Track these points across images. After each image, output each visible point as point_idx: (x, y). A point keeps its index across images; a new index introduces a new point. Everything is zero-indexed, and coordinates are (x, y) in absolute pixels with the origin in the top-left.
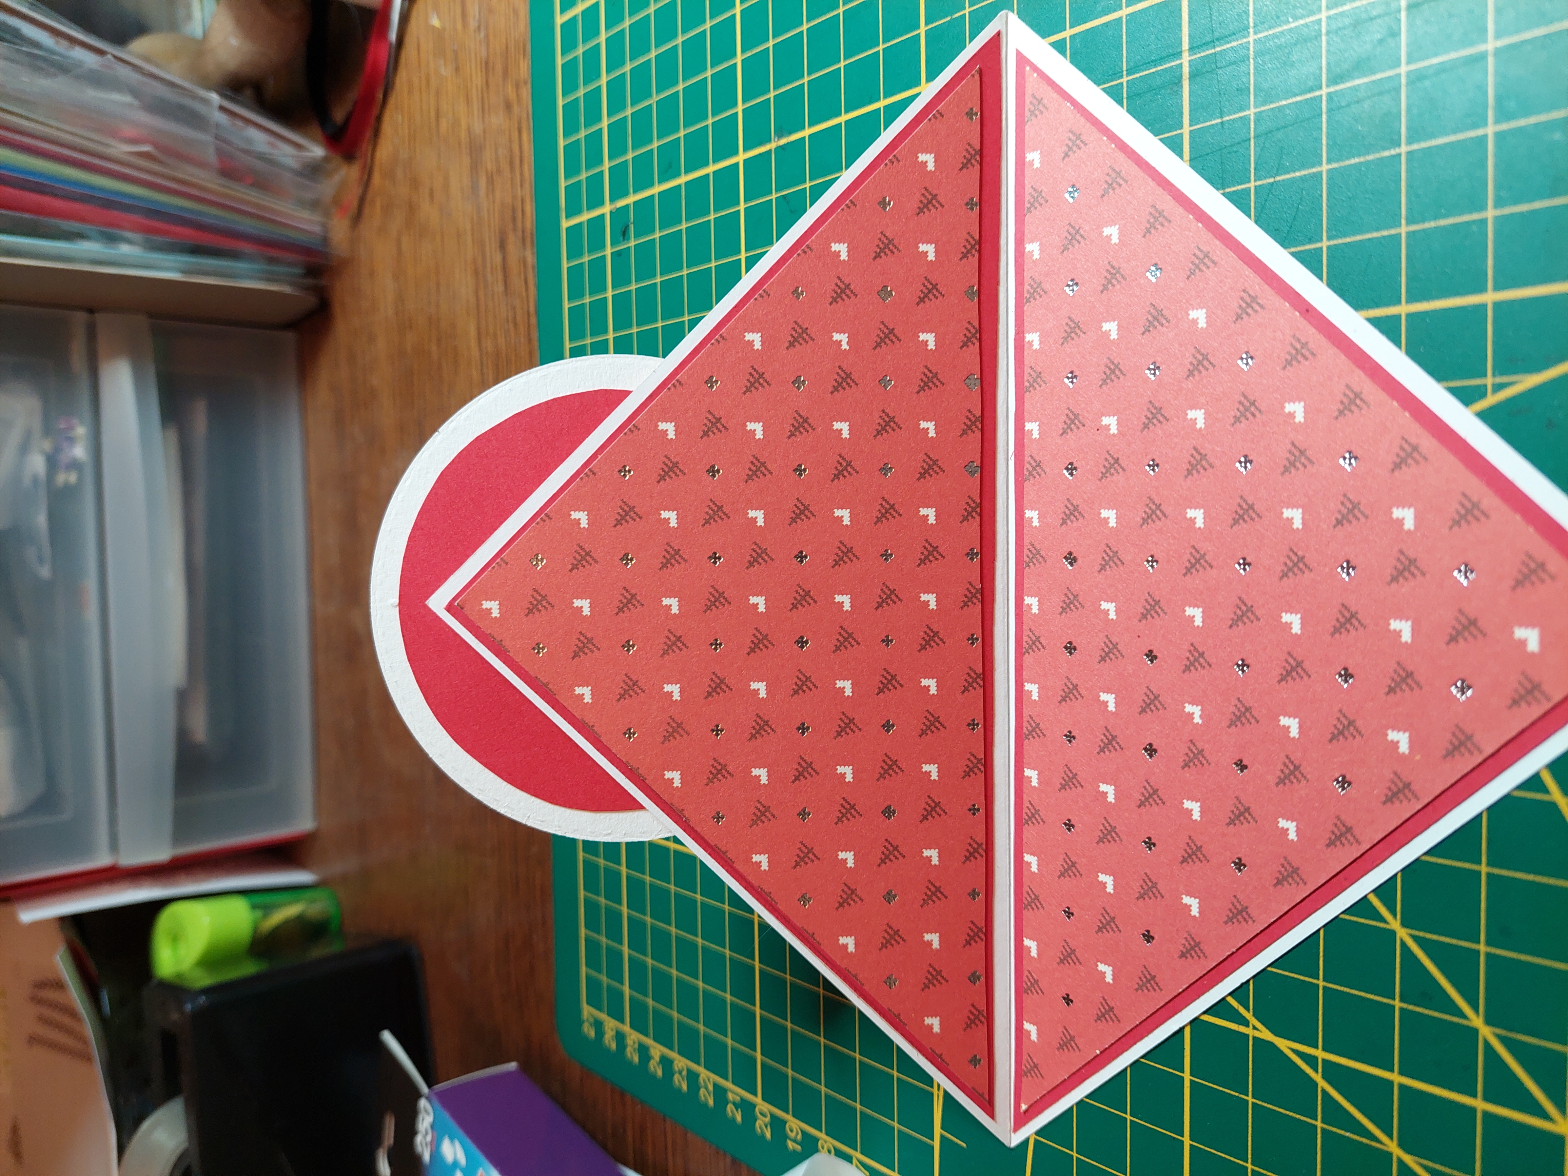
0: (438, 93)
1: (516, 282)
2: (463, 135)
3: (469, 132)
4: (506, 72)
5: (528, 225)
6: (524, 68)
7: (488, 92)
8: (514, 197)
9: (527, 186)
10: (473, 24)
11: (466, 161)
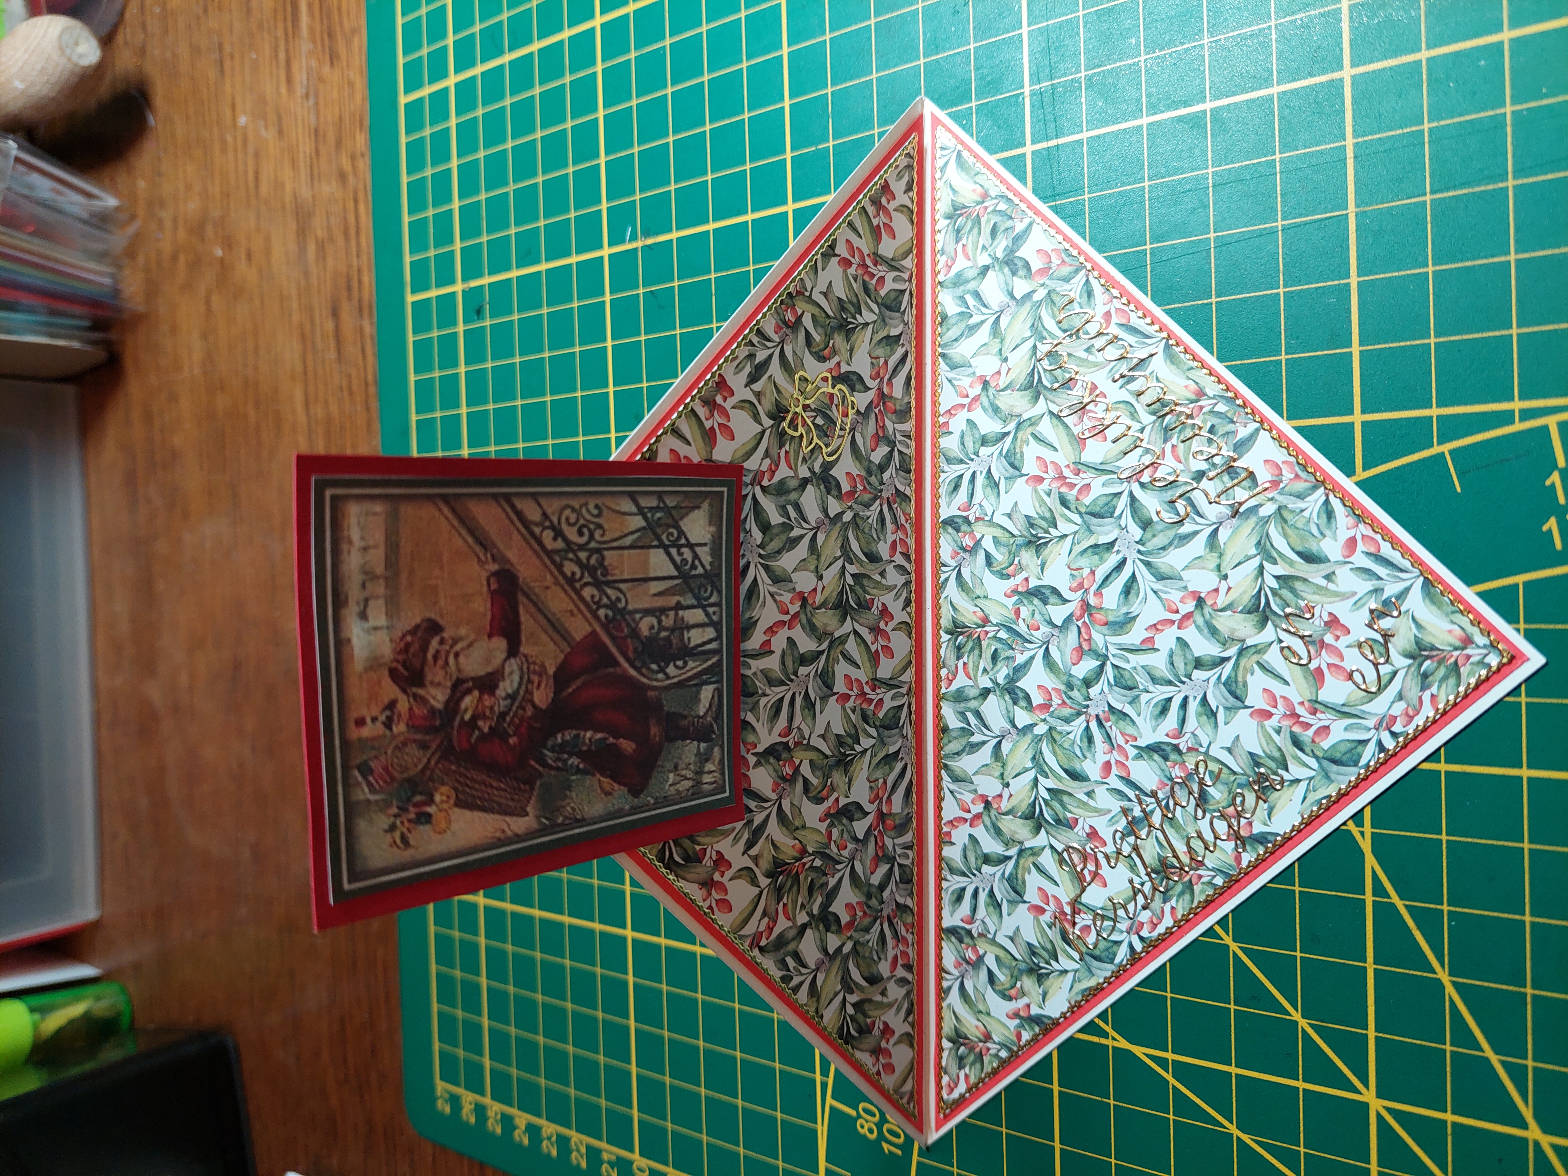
0: (257, 155)
1: (352, 350)
2: (288, 198)
3: (295, 197)
4: (339, 144)
5: (366, 295)
7: (318, 160)
8: (350, 266)
9: (364, 258)
10: (300, 91)
11: (292, 226)
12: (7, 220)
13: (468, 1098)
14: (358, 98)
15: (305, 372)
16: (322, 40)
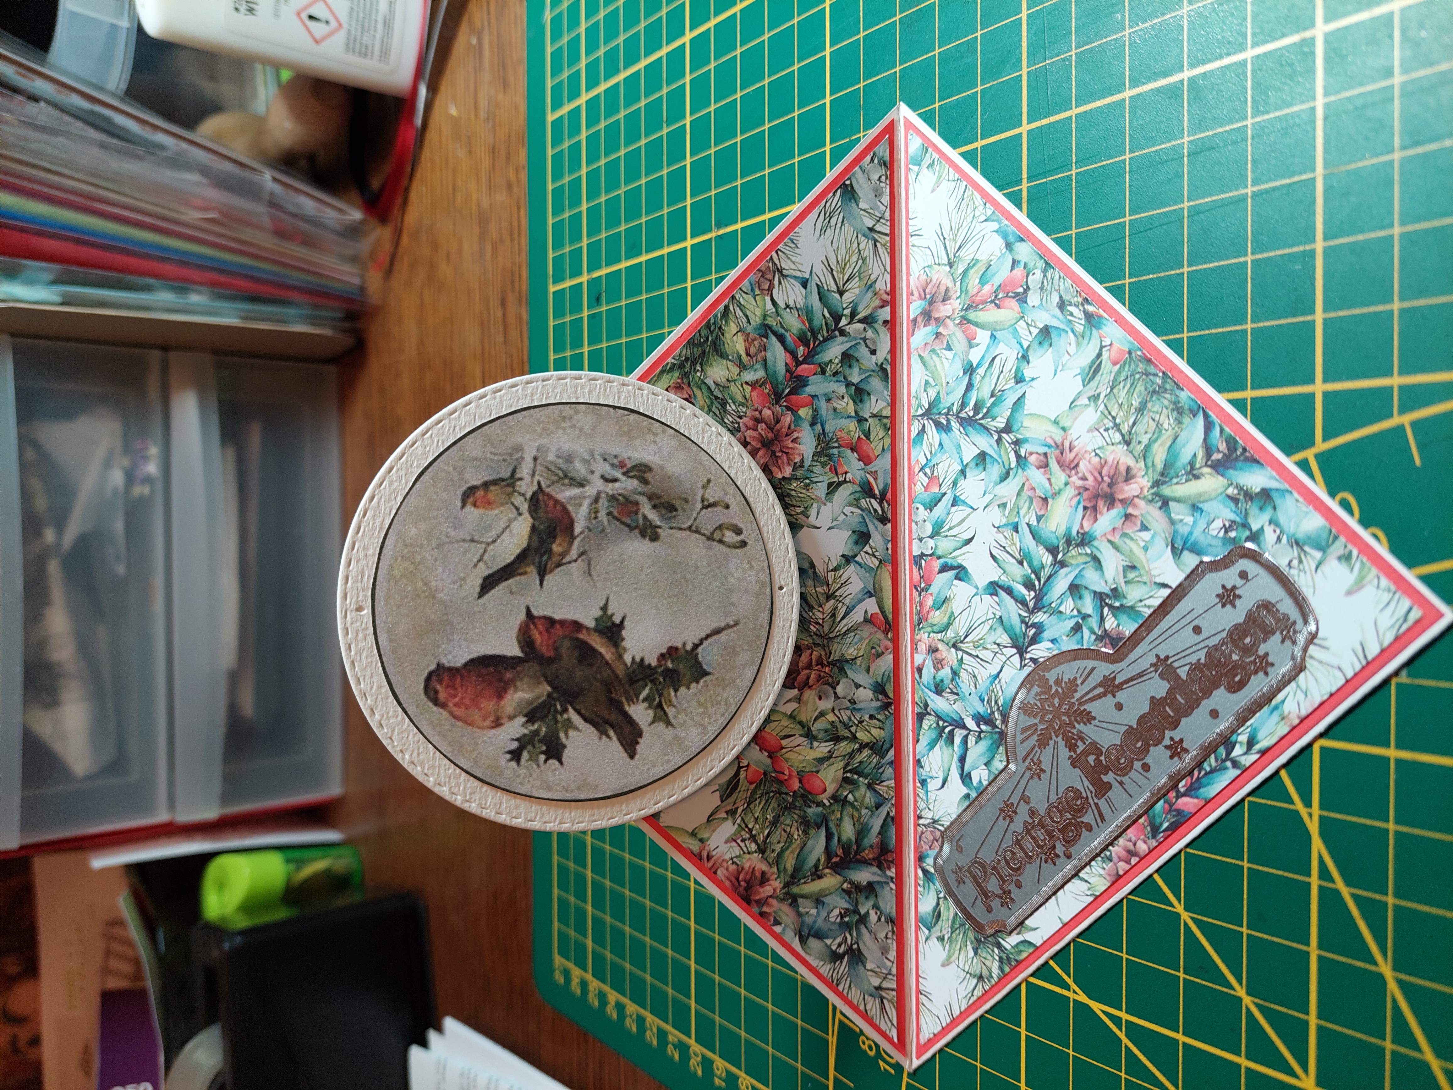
3: (479, 206)
6: (522, 156)
12: (281, 233)
13: (576, 973)
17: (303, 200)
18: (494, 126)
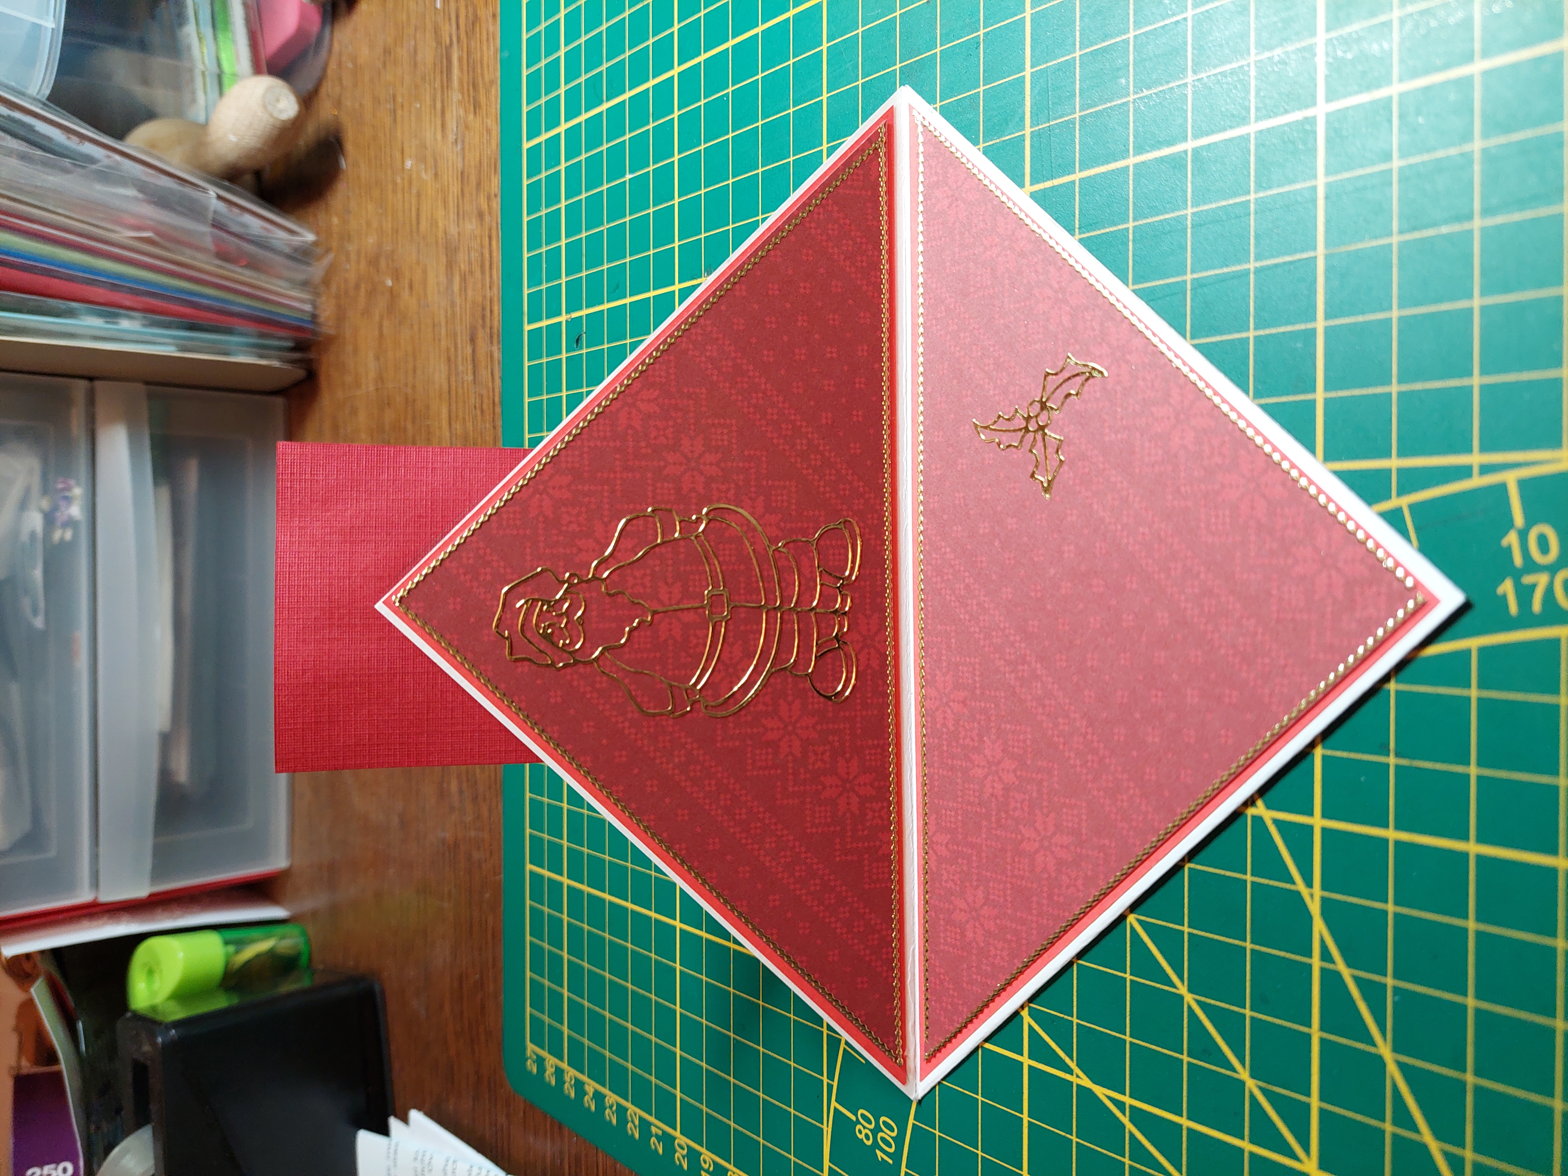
0: (419, 195)
1: (484, 373)
2: (440, 234)
3: (446, 233)
4: (479, 184)
5: (496, 323)
6: (495, 183)
7: (463, 200)
8: (484, 297)
9: (495, 290)
10: (451, 137)
11: (443, 259)
12: (223, 255)
13: (551, 1061)
14: (494, 143)
15: (449, 392)
16: (468, 90)
17: (248, 218)
18: (463, 149)
